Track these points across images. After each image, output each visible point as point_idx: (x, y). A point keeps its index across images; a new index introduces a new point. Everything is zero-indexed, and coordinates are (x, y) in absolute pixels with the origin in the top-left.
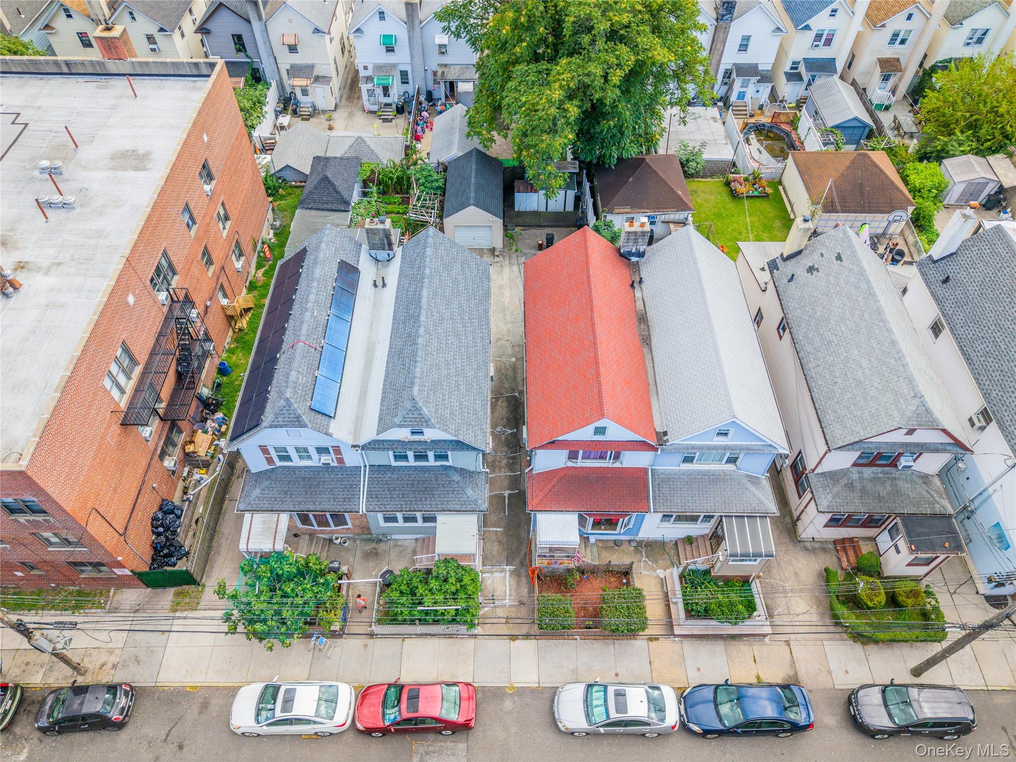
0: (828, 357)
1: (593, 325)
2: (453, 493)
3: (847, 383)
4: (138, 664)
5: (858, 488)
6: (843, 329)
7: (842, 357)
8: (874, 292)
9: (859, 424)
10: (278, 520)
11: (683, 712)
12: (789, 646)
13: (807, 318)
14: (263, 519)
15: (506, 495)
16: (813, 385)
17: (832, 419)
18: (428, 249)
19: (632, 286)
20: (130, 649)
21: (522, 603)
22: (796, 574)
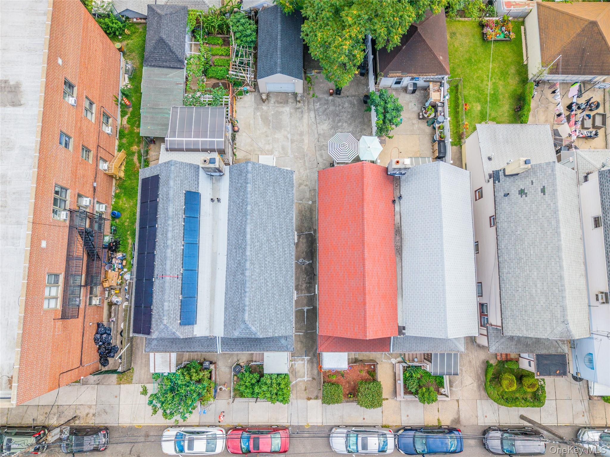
0: (517, 269)
1: (364, 259)
2: (273, 342)
3: (525, 293)
4: (107, 414)
5: (516, 340)
6: (532, 252)
7: (526, 273)
8: (560, 232)
9: (525, 325)
10: (170, 356)
11: (396, 443)
12: (458, 402)
13: (510, 232)
14: (161, 356)
15: (305, 310)
16: (503, 285)
17: (509, 314)
18: (249, 185)
19: (394, 201)
20: (100, 406)
21: (314, 379)
22: (470, 362)
